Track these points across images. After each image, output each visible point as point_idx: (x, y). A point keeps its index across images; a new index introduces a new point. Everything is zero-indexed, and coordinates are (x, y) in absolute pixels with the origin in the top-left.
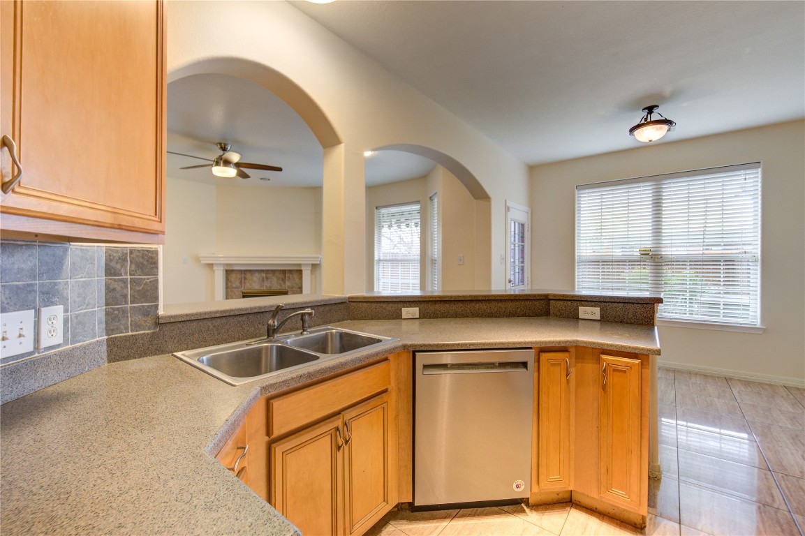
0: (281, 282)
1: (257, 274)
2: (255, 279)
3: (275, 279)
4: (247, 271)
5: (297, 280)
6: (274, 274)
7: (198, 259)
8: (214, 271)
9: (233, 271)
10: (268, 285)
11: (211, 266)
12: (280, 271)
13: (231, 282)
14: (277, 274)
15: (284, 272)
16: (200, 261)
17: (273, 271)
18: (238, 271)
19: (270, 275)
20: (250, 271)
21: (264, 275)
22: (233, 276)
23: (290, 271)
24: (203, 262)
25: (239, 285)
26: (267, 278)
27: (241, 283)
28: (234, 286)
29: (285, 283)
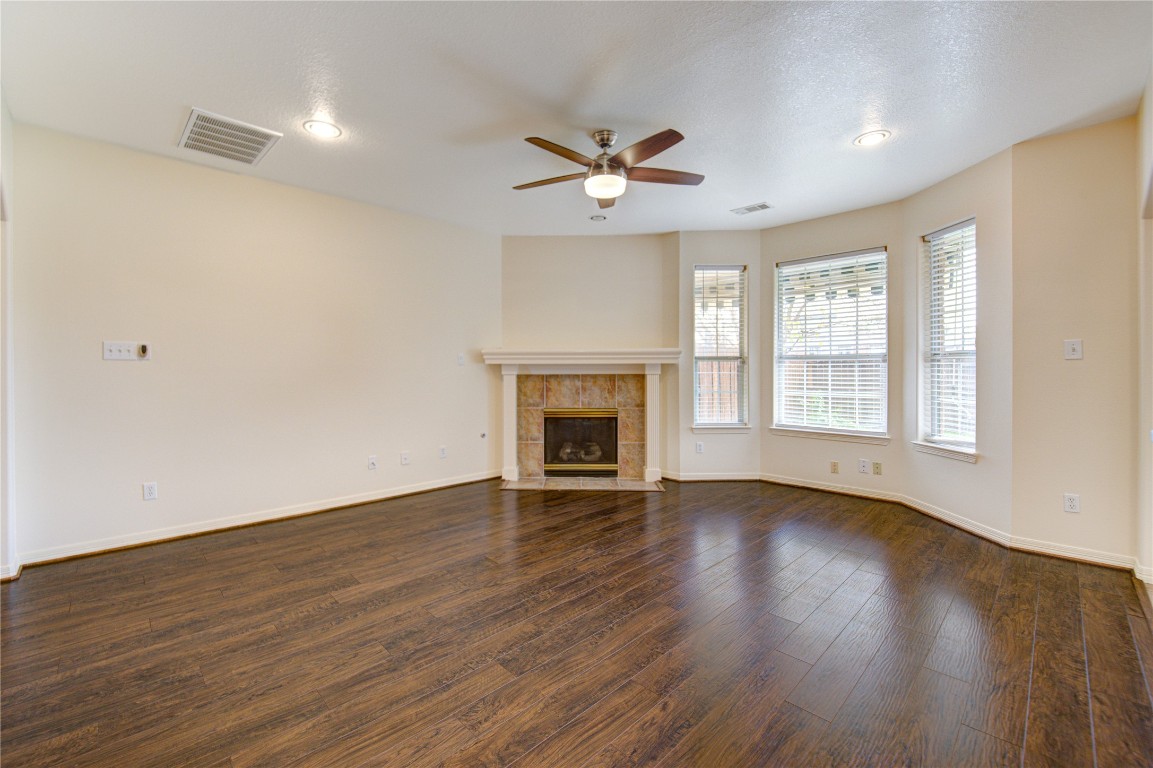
0: (607, 395)
1: (567, 382)
2: (564, 390)
3: (597, 391)
4: (551, 376)
5: (634, 393)
6: (595, 382)
7: (480, 357)
8: (502, 376)
9: (528, 376)
10: (586, 401)
11: (496, 369)
12: (605, 376)
13: (525, 395)
14: (601, 382)
15: (612, 378)
16: (483, 361)
17: (594, 377)
18: (538, 376)
19: (589, 384)
20: (556, 376)
21: (579, 384)
22: (530, 384)
23: (623, 377)
24: (487, 362)
25: (538, 400)
26: (584, 389)
27: (542, 395)
28: (531, 401)
29: (613, 397)
